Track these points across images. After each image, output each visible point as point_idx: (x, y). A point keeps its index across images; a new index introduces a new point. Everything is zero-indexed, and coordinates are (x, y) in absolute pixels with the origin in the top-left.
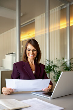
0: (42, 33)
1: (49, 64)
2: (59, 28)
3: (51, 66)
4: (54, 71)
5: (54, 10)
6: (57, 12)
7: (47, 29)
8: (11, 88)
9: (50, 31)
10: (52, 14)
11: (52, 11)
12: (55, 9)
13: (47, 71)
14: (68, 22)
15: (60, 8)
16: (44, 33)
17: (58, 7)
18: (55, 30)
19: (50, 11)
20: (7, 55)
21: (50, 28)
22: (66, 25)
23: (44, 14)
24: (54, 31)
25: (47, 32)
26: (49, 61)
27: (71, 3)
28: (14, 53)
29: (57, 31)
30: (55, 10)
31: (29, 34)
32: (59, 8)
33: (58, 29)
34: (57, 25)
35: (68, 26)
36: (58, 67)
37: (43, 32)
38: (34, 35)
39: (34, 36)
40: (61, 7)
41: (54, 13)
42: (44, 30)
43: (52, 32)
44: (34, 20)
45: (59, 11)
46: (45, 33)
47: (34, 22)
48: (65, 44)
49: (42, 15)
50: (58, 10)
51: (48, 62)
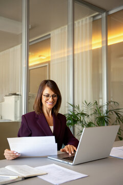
0: (63, 56)
1: (74, 110)
2: (90, 49)
3: (76, 113)
4: (81, 122)
5: (82, 21)
6: (86, 24)
7: (71, 49)
8: (14, 151)
9: (75, 52)
10: (79, 27)
11: (79, 22)
12: (84, 19)
13: (70, 122)
14: (105, 39)
15: (92, 18)
16: (66, 55)
17: (88, 18)
18: (84, 50)
19: (76, 22)
20: (6, 96)
21: (75, 47)
22: (101, 44)
23: (66, 26)
24: (82, 53)
25: (71, 54)
26: (73, 106)
27: (108, 11)
28: (17, 93)
29: (86, 52)
30: (84, 22)
31: (40, 56)
32: (90, 19)
33: (88, 49)
34: (87, 44)
35: (105, 45)
36: (88, 116)
37: (64, 53)
38: (48, 58)
39: (50, 60)
40: (94, 17)
41: (82, 26)
42: (66, 50)
43: (78, 54)
44: (50, 35)
45: (90, 23)
46: (68, 56)
47: (50, 38)
48: (100, 72)
49: (63, 27)
50: (88, 21)
51: (71, 108)
